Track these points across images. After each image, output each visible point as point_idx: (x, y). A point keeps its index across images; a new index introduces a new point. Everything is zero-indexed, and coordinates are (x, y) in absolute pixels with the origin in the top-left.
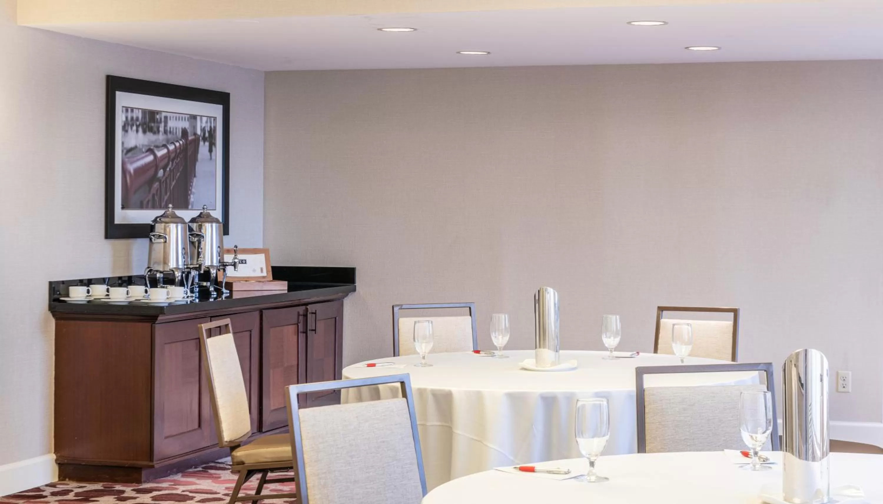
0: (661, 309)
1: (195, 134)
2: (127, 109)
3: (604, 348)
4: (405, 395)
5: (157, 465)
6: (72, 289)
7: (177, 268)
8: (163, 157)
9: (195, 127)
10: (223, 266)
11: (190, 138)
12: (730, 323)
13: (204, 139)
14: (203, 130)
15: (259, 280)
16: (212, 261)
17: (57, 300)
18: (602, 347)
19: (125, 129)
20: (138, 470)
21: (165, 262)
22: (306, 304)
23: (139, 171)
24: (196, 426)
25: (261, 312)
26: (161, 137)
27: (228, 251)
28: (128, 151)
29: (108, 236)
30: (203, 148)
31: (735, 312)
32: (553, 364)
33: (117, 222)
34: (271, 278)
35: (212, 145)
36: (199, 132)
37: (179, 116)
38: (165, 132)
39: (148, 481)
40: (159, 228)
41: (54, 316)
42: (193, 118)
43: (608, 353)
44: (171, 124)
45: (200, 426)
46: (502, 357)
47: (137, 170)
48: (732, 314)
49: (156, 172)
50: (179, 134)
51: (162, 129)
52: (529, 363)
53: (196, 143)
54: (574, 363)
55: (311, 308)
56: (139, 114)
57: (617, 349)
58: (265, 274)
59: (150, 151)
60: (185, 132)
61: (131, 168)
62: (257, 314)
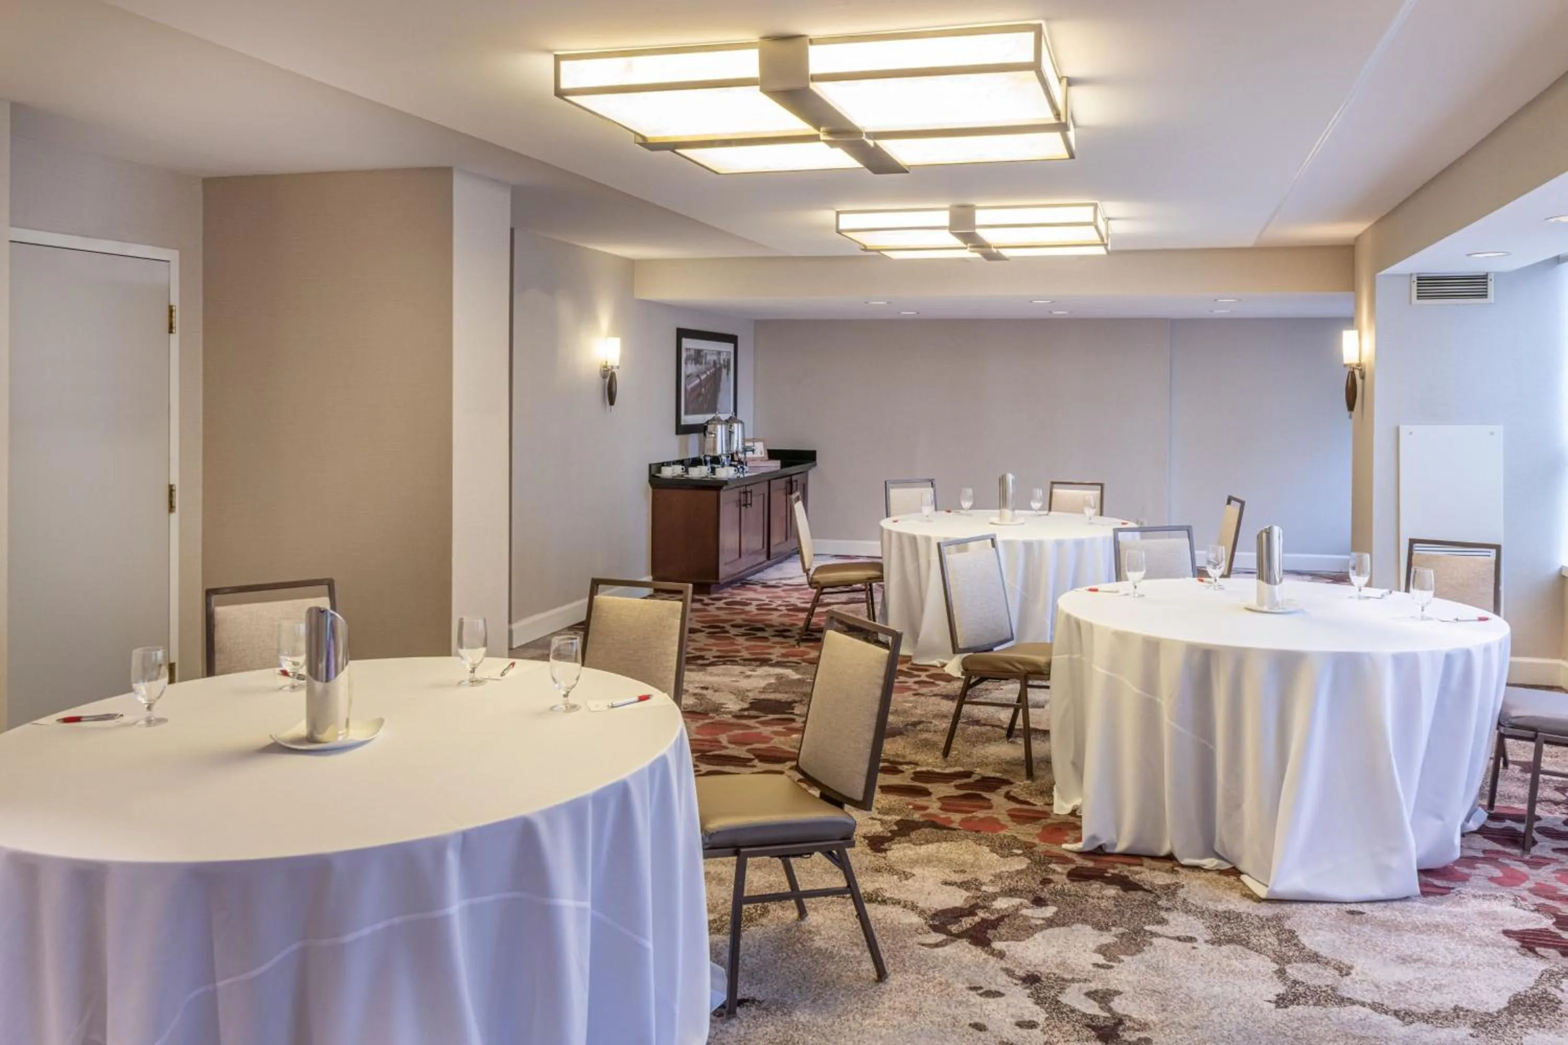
0: (1053, 483)
1: (720, 363)
2: (687, 349)
3: (1031, 509)
4: (994, 545)
5: (722, 582)
6: (663, 468)
7: (722, 454)
8: (706, 379)
9: (719, 359)
10: (745, 450)
11: (718, 366)
12: (1098, 492)
13: (725, 367)
14: (724, 361)
15: (762, 459)
16: (738, 447)
17: (654, 476)
18: (1030, 509)
19: (686, 363)
20: (708, 586)
21: (715, 449)
22: (791, 476)
23: (693, 389)
24: (737, 556)
25: (769, 481)
26: (703, 367)
27: (749, 441)
28: (688, 377)
29: (677, 433)
30: (724, 371)
31: (1102, 485)
32: (1012, 520)
33: (683, 423)
34: (767, 458)
35: (729, 370)
36: (722, 362)
37: (712, 352)
38: (706, 363)
39: (714, 593)
40: (710, 428)
41: (651, 485)
42: (719, 353)
43: (1034, 512)
44: (709, 358)
45: (740, 556)
46: (968, 515)
47: (691, 389)
48: (1099, 487)
49: (701, 390)
50: (712, 363)
51: (704, 361)
52: (995, 519)
53: (720, 369)
54: (1021, 520)
55: (794, 478)
56: (692, 352)
57: (1040, 510)
58: (763, 455)
59: (698, 376)
60: (715, 362)
61: (689, 387)
62: (766, 483)
